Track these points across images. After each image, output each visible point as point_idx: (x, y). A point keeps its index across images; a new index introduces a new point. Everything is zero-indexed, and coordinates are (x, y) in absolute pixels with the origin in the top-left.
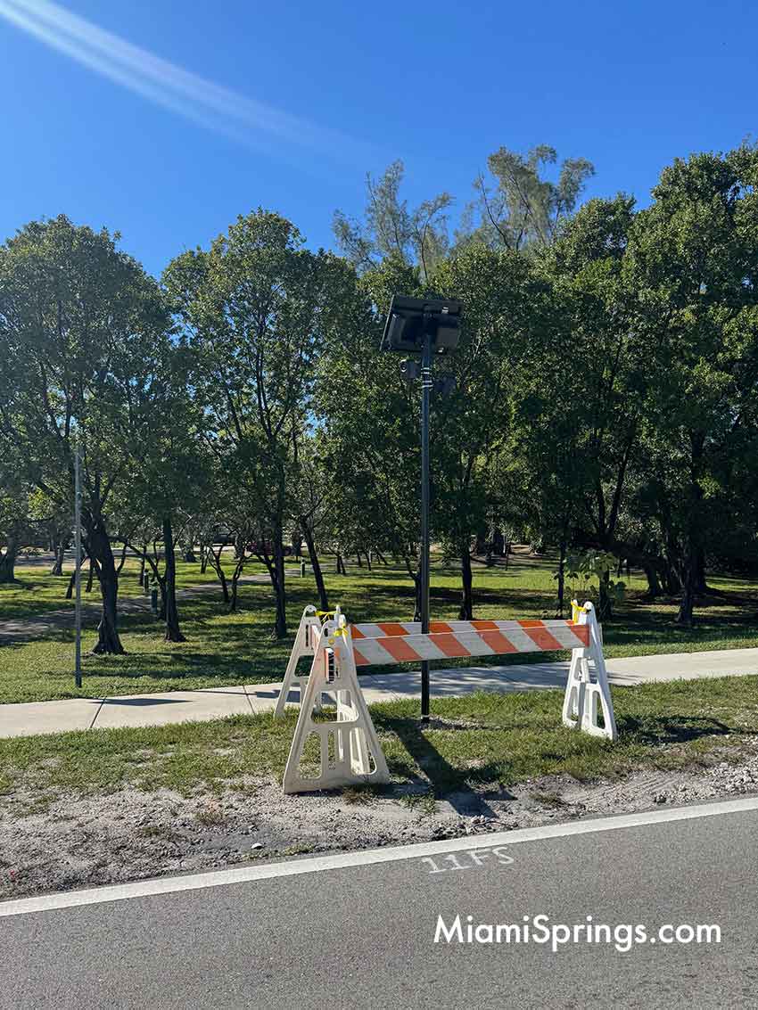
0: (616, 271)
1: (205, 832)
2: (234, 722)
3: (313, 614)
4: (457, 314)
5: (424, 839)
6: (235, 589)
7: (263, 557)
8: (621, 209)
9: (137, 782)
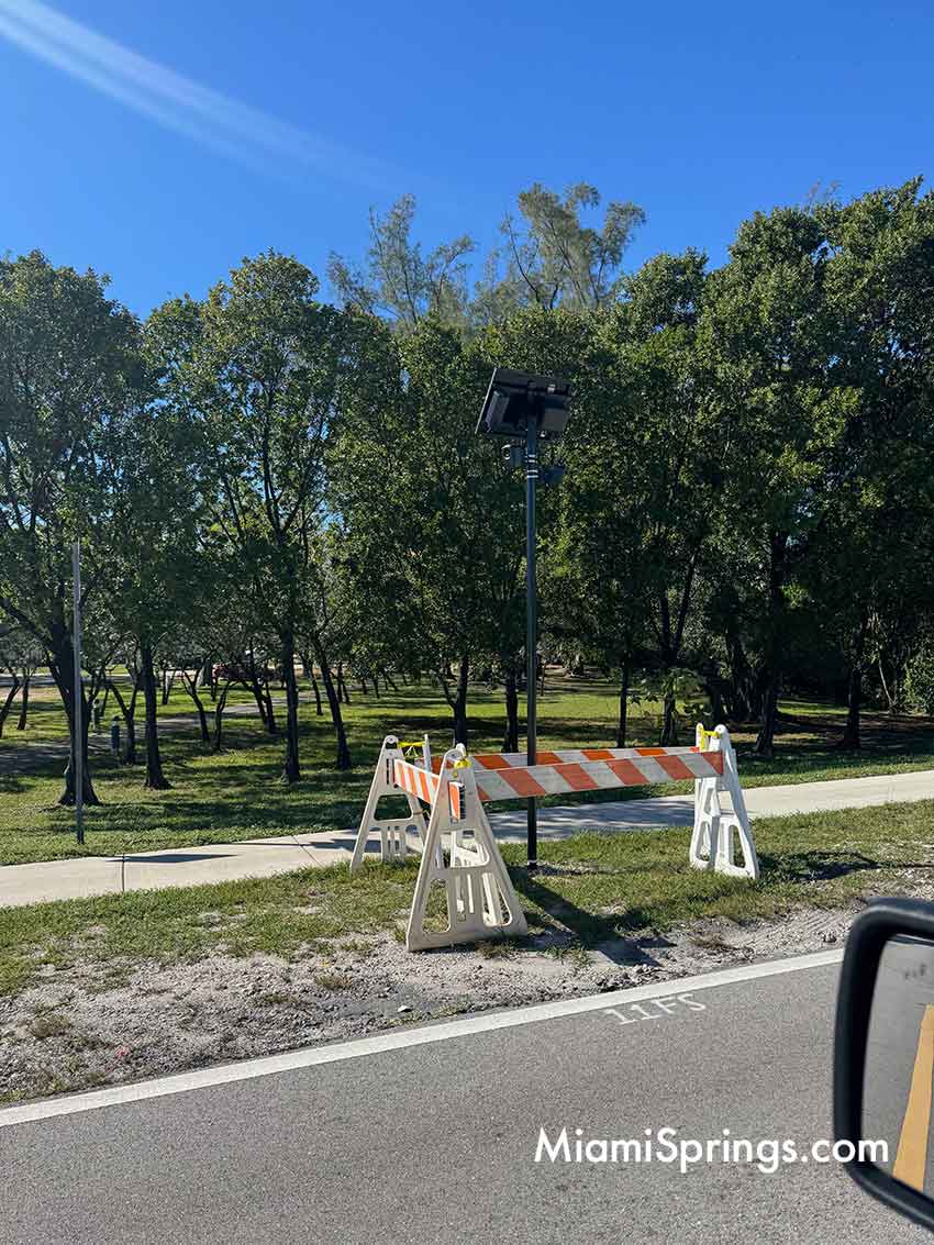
0: (690, 341)
1: (333, 998)
2: (305, 876)
3: (394, 746)
4: (565, 393)
5: (590, 992)
6: (219, 724)
7: (250, 684)
8: (691, 267)
9: (224, 947)
